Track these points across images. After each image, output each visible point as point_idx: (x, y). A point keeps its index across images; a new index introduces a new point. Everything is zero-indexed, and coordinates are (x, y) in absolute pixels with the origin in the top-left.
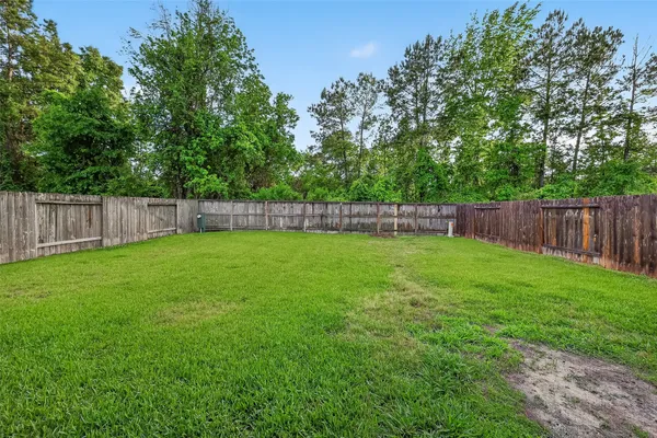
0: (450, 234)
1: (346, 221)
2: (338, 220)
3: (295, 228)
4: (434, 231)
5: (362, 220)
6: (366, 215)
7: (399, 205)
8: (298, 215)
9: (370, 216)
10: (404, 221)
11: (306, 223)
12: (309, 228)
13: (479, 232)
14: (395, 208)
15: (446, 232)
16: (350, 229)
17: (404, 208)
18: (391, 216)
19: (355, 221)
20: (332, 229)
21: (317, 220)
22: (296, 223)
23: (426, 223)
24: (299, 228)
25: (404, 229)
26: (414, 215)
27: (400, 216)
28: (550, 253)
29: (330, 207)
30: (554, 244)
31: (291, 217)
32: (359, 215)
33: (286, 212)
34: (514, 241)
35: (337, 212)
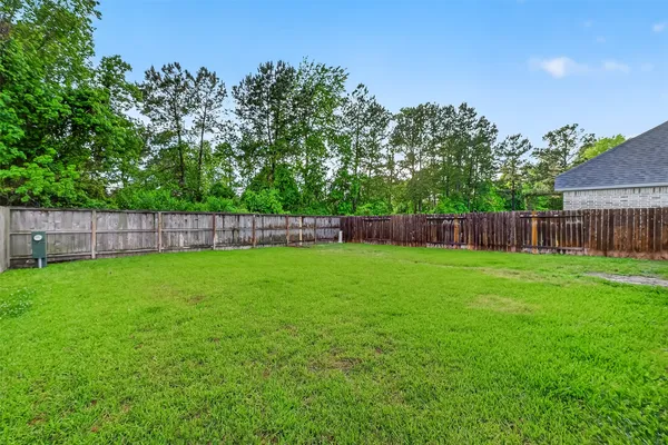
0: (340, 241)
1: (259, 234)
2: (250, 234)
3: (202, 246)
4: (326, 240)
5: (273, 232)
6: (276, 228)
7: (303, 217)
8: (205, 230)
9: (280, 228)
10: (307, 232)
11: (216, 240)
12: (219, 245)
13: (368, 237)
14: (300, 220)
15: (336, 238)
16: (263, 242)
17: (306, 220)
18: (297, 227)
19: (267, 233)
20: (245, 244)
21: (228, 235)
22: (202, 240)
23: (321, 233)
24: (207, 246)
25: (307, 239)
26: (315, 227)
27: (304, 227)
28: (432, 246)
29: (242, 218)
30: (435, 240)
31: (196, 233)
32: (270, 228)
33: (189, 226)
34: (404, 242)
35: (250, 224)
